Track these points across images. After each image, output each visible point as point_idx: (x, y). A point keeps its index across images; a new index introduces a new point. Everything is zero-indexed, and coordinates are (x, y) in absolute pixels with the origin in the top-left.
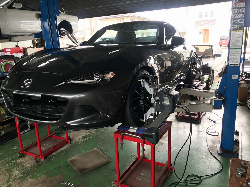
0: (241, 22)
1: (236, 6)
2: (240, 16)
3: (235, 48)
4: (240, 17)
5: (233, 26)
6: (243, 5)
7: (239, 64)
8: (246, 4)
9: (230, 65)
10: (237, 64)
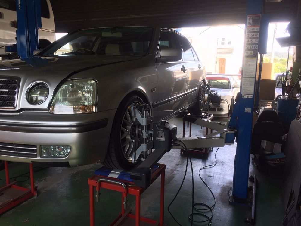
1: (250, 29)
3: (248, 77)
4: (253, 42)
5: (246, 52)
6: (257, 29)
7: (252, 95)
8: (260, 28)
9: (243, 96)
10: (250, 95)
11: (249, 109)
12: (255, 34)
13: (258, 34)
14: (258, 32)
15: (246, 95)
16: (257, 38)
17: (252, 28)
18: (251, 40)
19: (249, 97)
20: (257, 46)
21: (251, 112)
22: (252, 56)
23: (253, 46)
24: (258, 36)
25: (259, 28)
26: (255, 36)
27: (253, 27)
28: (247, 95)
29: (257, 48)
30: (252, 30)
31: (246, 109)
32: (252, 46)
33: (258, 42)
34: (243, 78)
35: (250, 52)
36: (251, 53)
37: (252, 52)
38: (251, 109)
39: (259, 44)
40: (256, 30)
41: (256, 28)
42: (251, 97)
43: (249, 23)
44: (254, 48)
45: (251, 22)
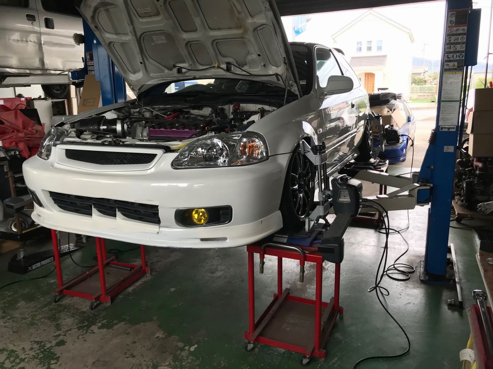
0: (459, 57)
1: (452, 30)
2: (458, 47)
3: (449, 100)
4: (458, 49)
5: (446, 64)
6: (463, 30)
7: (455, 127)
8: (468, 29)
9: (442, 128)
10: (452, 127)
11: (450, 147)
12: (461, 36)
13: (465, 36)
14: (464, 34)
15: (446, 127)
16: (463, 43)
17: (455, 29)
18: (454, 47)
19: (451, 130)
20: (464, 54)
21: (453, 151)
22: (455, 69)
23: (457, 55)
24: (465, 41)
25: (466, 28)
26: (459, 41)
27: (457, 27)
28: (448, 127)
29: (463, 58)
30: (456, 31)
31: (445, 147)
32: (455, 56)
33: (464, 49)
34: (442, 103)
35: (452, 63)
36: (454, 65)
37: (456, 63)
38: (453, 147)
39: (467, 51)
40: (461, 32)
41: (462, 28)
42: (454, 130)
43: (451, 21)
44: (458, 58)
45: (454, 19)
